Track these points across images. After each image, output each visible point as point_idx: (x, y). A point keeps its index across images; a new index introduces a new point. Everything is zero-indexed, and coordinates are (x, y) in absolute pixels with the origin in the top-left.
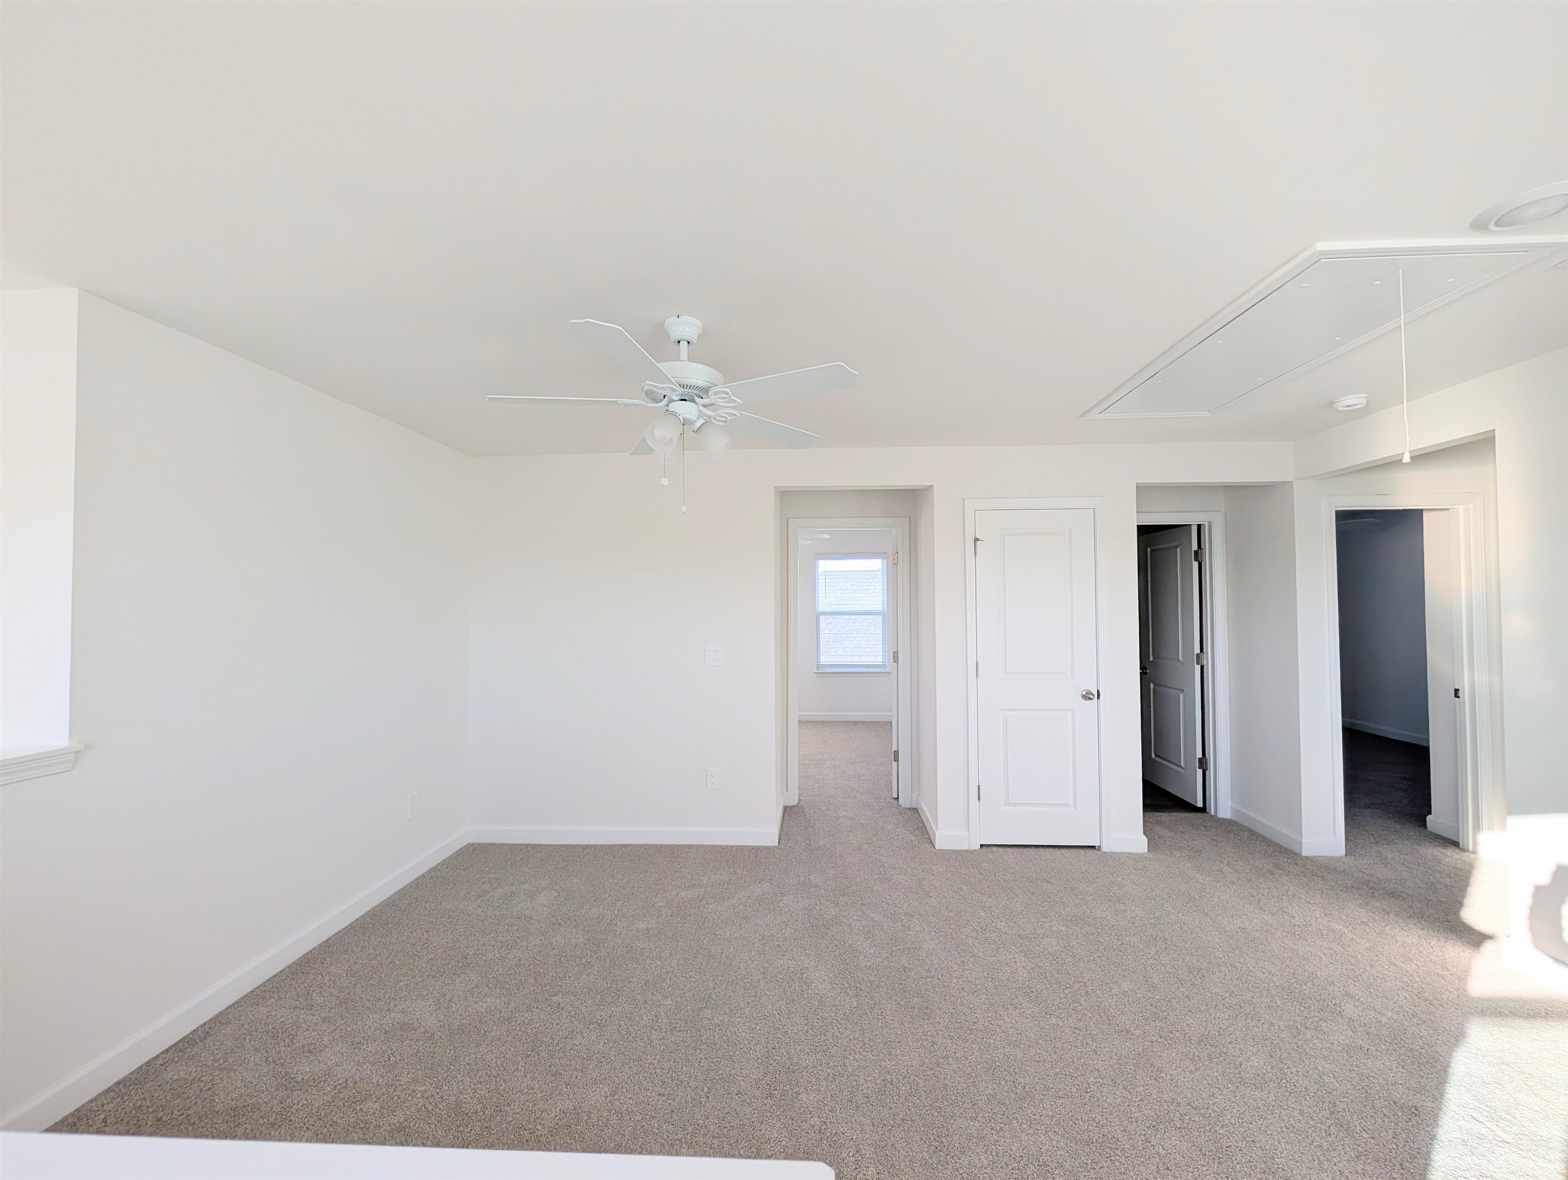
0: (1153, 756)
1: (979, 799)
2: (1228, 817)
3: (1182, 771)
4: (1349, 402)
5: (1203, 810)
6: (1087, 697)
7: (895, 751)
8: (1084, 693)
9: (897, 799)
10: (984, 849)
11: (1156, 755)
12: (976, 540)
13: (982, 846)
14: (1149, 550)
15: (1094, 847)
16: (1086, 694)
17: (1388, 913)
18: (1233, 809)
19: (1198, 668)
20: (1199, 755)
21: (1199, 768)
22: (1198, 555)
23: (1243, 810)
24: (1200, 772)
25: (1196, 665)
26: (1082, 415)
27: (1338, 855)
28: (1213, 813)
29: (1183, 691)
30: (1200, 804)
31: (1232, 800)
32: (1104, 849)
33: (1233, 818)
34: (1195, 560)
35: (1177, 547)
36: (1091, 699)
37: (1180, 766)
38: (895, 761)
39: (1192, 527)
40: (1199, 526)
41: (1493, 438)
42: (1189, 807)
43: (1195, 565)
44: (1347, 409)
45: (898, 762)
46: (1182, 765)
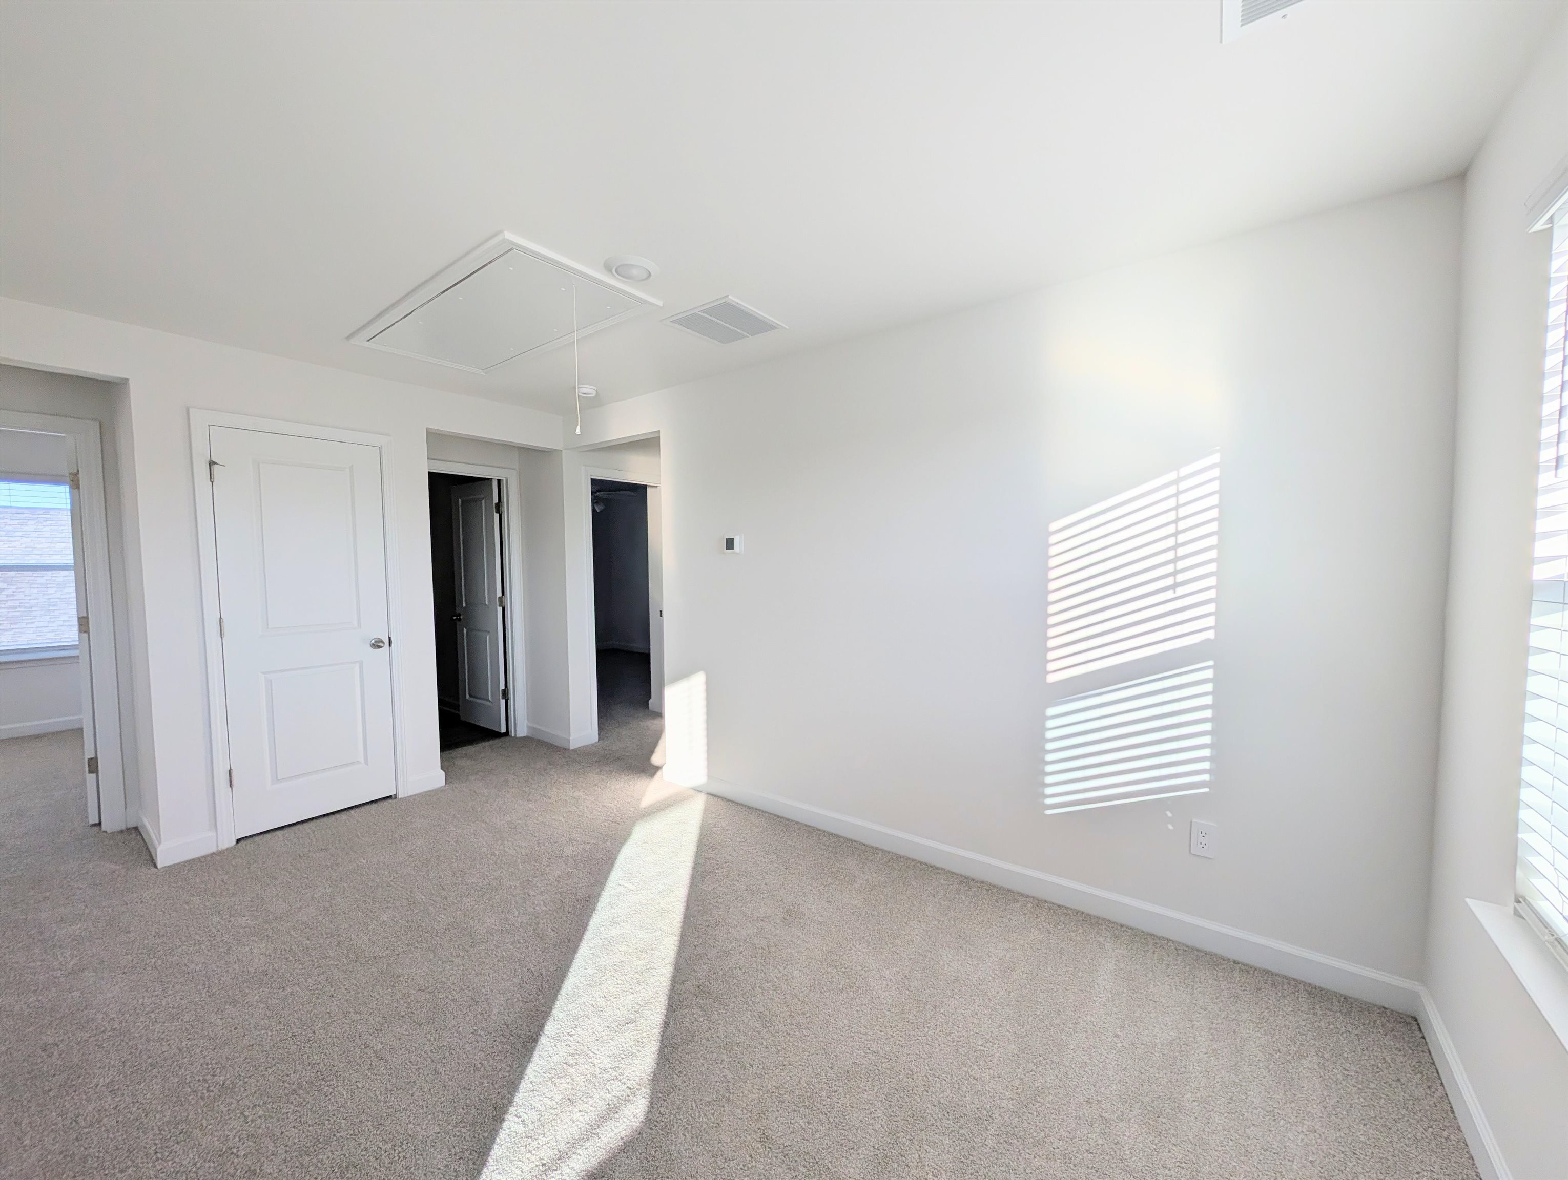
0: (468, 696)
1: (231, 785)
2: (525, 735)
3: (488, 703)
4: (585, 390)
5: (507, 734)
6: (377, 645)
7: (90, 760)
8: (373, 642)
9: (100, 824)
10: (242, 843)
11: (470, 696)
12: (212, 464)
13: (238, 841)
14: (460, 500)
15: (390, 797)
16: (375, 642)
17: (612, 772)
18: (529, 727)
19: (500, 610)
20: (502, 687)
21: (502, 699)
22: (499, 507)
23: (535, 726)
24: (503, 702)
25: (498, 607)
26: (349, 337)
27: (594, 742)
28: (513, 735)
29: (489, 632)
30: (503, 730)
31: (528, 719)
32: (400, 796)
33: (530, 735)
34: (496, 512)
35: (483, 499)
36: (380, 647)
37: (490, 701)
38: (90, 772)
39: (493, 481)
40: (499, 481)
41: (659, 438)
42: (496, 735)
43: (496, 516)
44: (585, 396)
45: (97, 772)
46: (490, 699)
